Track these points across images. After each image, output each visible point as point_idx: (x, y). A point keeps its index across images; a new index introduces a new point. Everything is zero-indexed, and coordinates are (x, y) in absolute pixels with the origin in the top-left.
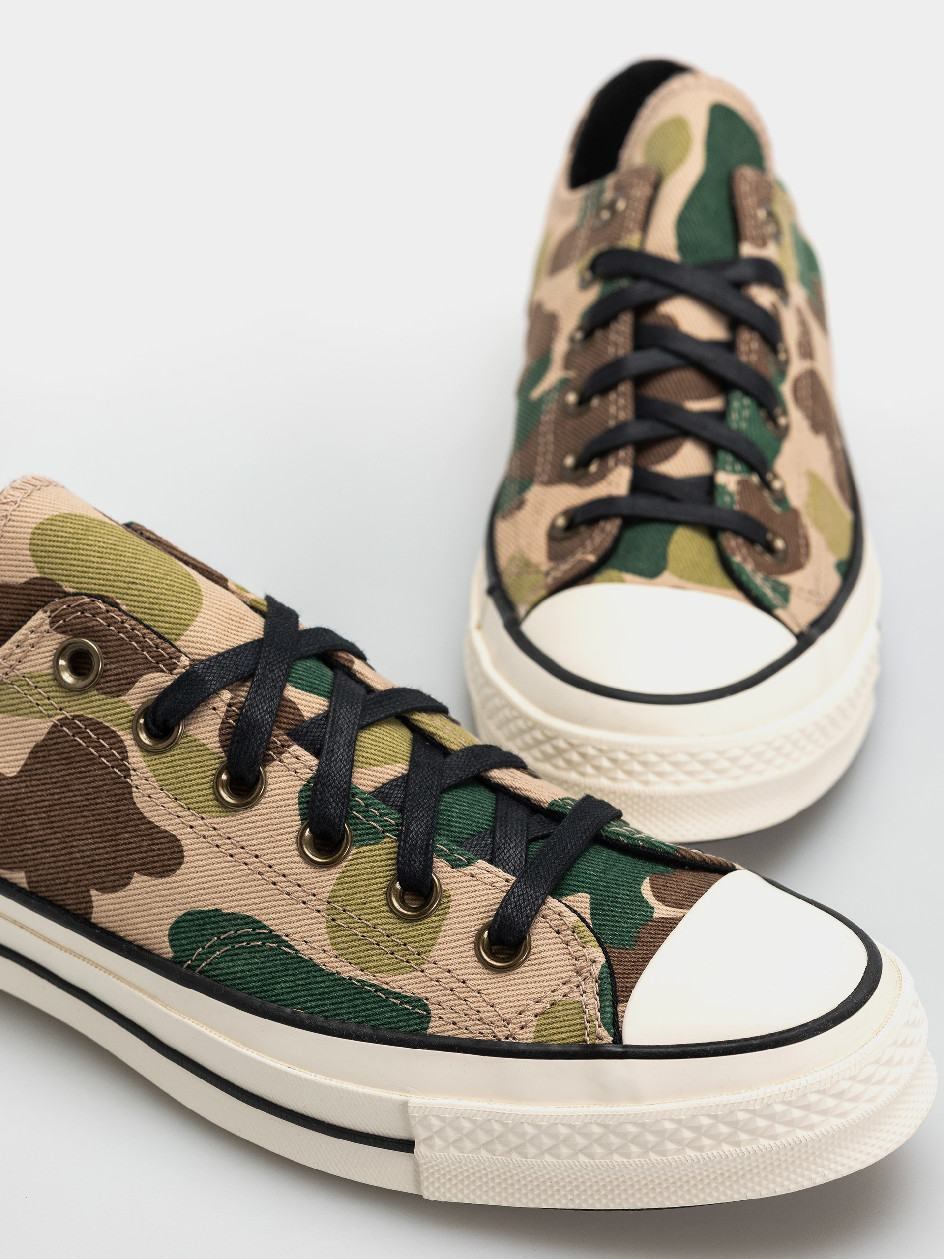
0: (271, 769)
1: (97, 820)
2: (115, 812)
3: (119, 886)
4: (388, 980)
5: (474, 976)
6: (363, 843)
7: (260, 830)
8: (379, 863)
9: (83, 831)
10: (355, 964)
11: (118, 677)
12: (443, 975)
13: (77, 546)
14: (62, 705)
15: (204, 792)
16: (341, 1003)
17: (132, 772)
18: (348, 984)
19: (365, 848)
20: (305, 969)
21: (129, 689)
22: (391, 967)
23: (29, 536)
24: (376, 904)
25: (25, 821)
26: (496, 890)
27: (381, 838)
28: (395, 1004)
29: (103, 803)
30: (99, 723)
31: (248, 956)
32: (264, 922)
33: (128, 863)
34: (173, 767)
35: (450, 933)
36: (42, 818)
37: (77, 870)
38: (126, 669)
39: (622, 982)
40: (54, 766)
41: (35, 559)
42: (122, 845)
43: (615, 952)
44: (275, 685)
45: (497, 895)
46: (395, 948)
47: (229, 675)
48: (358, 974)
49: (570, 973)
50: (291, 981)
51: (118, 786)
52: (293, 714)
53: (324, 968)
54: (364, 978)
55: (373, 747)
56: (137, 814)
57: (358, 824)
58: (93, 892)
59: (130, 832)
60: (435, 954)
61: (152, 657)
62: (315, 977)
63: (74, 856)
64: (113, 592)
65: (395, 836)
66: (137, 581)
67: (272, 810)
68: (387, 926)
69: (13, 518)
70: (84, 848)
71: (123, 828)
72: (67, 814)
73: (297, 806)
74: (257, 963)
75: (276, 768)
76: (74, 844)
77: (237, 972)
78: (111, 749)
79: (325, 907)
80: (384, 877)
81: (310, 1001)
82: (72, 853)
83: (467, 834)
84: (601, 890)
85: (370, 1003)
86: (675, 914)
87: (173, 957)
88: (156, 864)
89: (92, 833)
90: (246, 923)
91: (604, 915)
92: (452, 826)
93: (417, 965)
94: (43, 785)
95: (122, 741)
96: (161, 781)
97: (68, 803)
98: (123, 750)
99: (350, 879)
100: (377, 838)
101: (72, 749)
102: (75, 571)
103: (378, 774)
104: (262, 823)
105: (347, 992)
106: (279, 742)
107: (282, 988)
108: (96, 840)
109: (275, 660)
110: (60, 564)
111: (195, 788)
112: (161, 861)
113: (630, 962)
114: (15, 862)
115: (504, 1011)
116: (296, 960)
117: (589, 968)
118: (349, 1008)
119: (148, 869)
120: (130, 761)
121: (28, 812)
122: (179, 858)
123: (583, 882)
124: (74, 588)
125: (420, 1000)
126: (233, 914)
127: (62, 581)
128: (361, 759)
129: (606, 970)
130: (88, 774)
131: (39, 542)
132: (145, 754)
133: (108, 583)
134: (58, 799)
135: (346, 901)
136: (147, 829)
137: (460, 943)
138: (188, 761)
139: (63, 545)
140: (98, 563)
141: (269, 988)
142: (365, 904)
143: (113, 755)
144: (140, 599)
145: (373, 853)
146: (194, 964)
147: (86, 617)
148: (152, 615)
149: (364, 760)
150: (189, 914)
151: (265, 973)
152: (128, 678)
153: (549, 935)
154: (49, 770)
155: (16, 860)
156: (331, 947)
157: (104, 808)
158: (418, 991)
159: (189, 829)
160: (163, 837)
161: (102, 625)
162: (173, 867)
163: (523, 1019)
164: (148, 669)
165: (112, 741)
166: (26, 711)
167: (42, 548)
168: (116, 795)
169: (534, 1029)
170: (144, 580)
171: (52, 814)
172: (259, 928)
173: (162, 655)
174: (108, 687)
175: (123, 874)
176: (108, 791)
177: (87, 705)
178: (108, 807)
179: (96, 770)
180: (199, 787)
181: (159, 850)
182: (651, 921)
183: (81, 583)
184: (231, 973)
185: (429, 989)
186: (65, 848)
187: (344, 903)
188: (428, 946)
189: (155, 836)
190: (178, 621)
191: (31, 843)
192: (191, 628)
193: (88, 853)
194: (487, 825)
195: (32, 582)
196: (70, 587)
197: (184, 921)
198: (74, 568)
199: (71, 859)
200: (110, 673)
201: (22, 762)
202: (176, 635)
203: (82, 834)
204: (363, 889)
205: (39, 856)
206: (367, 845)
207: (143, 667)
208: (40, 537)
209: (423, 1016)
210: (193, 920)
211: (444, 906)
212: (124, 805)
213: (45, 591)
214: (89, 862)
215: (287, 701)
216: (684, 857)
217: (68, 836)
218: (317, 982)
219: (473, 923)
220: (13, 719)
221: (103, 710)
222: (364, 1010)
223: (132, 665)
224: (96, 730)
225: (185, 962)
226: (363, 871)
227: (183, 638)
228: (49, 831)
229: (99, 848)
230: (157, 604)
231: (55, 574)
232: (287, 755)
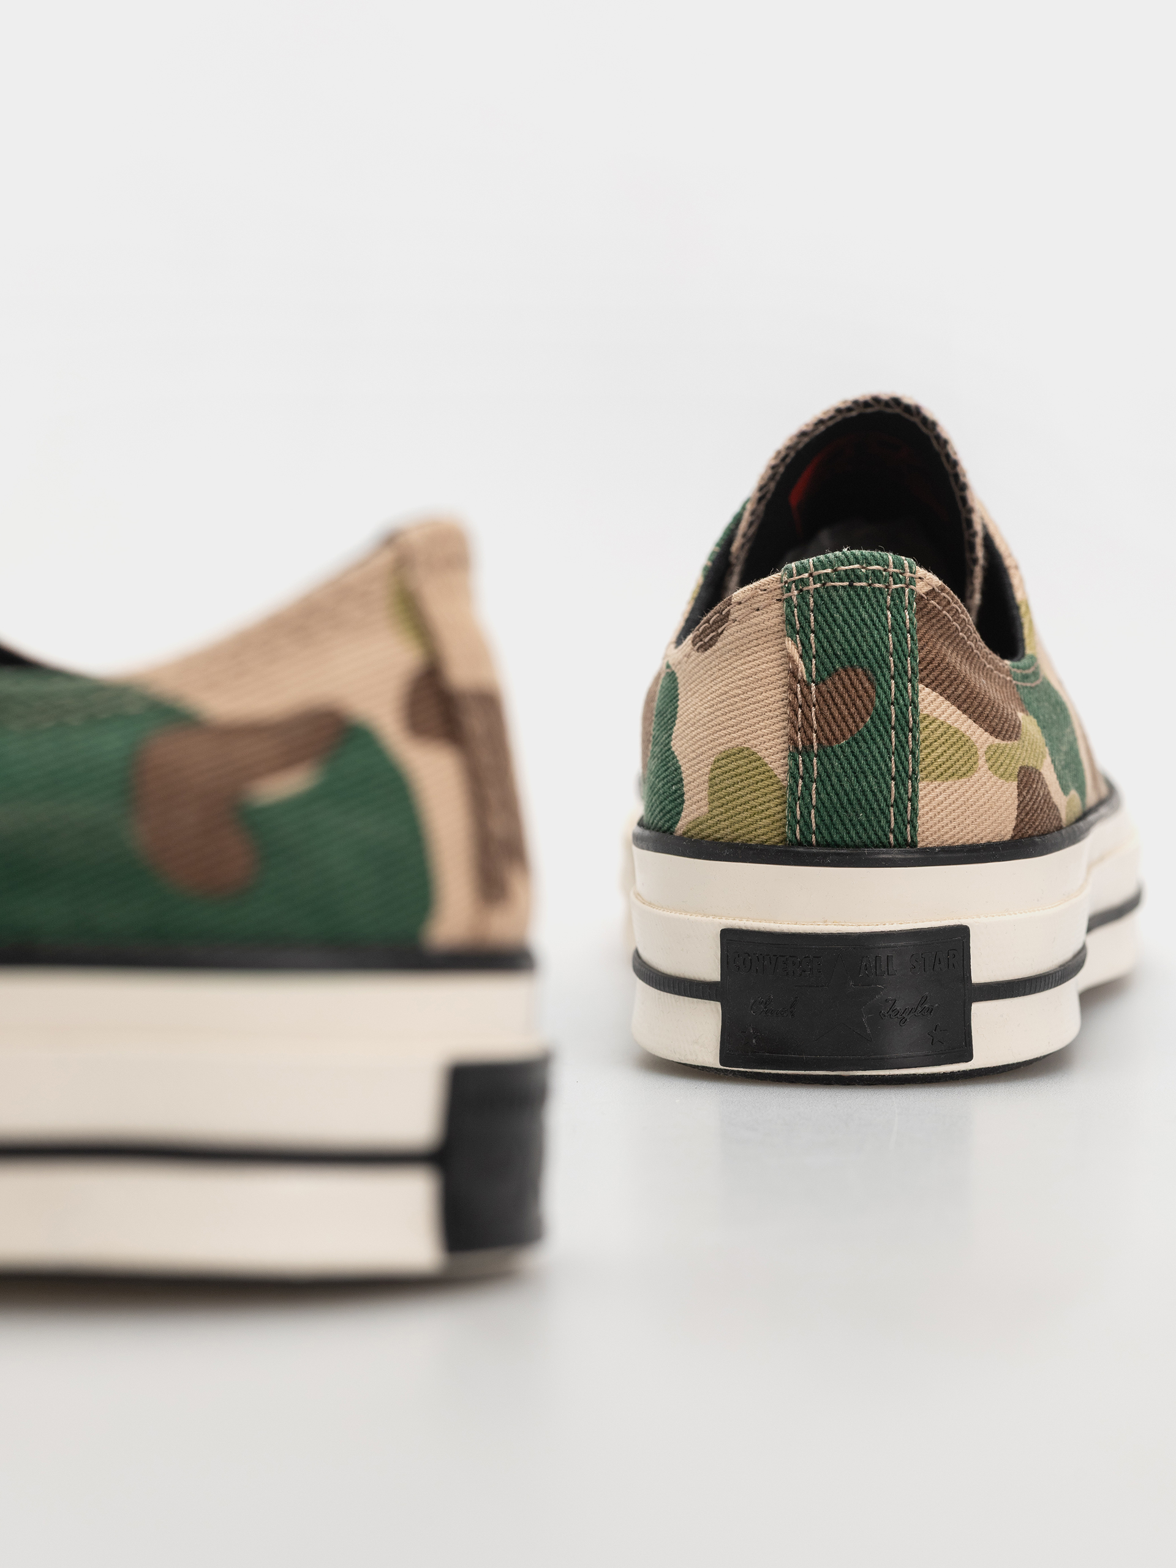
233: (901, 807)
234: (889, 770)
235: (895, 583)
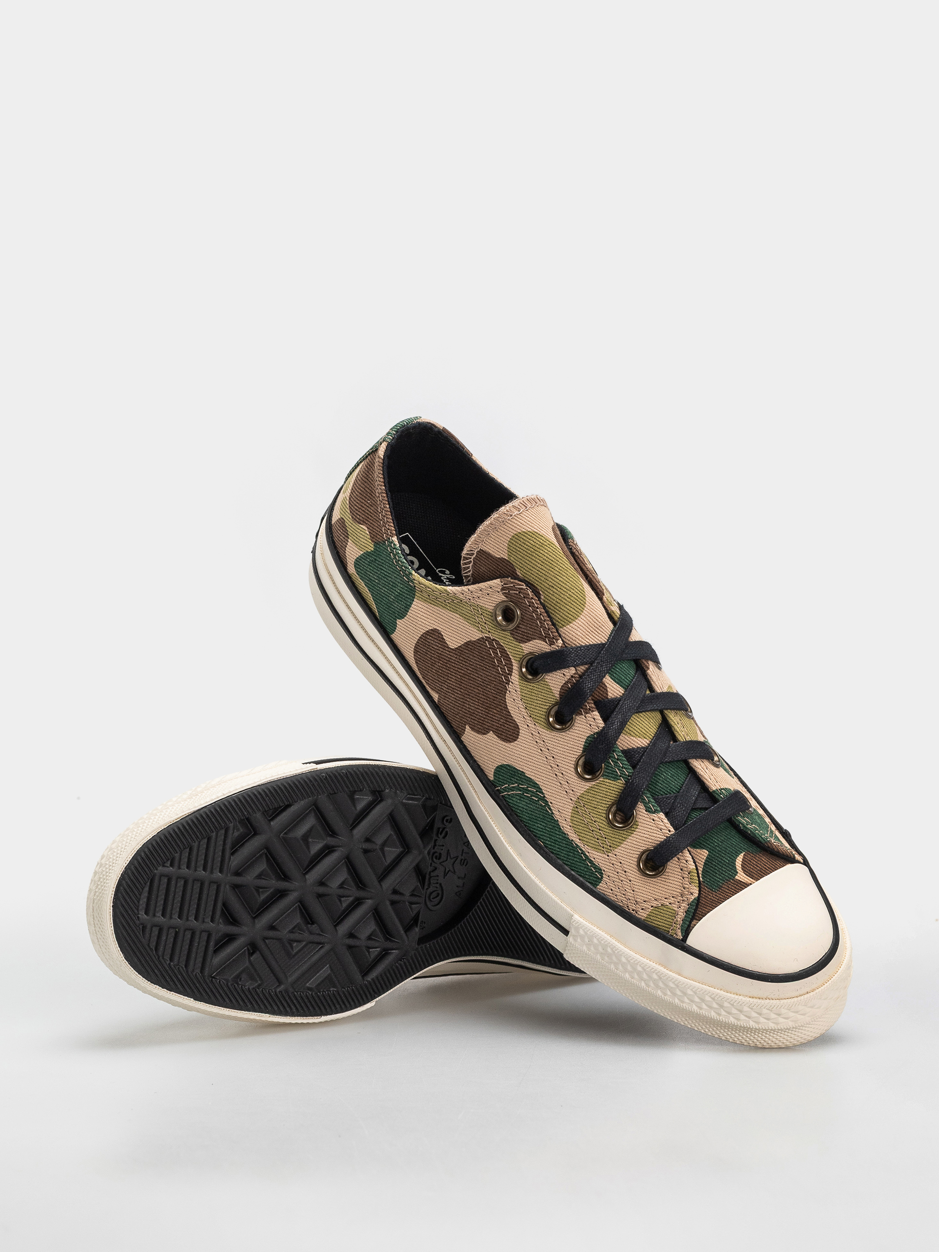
0: (578, 718)
1: (483, 695)
2: (494, 697)
3: (481, 732)
4: (589, 851)
5: (631, 872)
6: (608, 777)
7: (560, 746)
8: (611, 791)
9: (475, 696)
10: (578, 835)
11: (523, 634)
12: (617, 863)
13: (532, 554)
14: (490, 631)
15: (541, 713)
16: (562, 850)
17: (510, 683)
18: (570, 843)
19: (607, 781)
20: (553, 824)
21: (526, 642)
22: (594, 846)
23: (510, 537)
24: (600, 811)
25: (449, 673)
26: (662, 834)
27: (617, 779)
28: (588, 865)
29: (490, 689)
30: (505, 650)
31: (529, 802)
32: (543, 791)
33: (490, 725)
34: (531, 692)
35: (630, 844)
36: (457, 678)
37: (464, 712)
38: (529, 632)
39: (701, 909)
40: (474, 657)
41: (509, 550)
42: (491, 714)
43: (706, 890)
44: (600, 675)
45: (661, 836)
46: (600, 838)
47: (579, 661)
48: (577, 841)
49: (678, 894)
50: (544, 826)
51: (501, 685)
52: (603, 692)
53: (562, 828)
54: (579, 844)
55: (636, 725)
56: (504, 704)
57: (609, 767)
58: (467, 727)
59: (497, 711)
60: (617, 851)
61: (544, 633)
62: (556, 830)
63: (465, 705)
64: (540, 587)
65: (625, 781)
66: (555, 587)
67: (570, 739)
68: (600, 824)
69: (506, 524)
70: (472, 705)
71: (494, 707)
72: (471, 683)
73: (584, 743)
74: (531, 808)
75: (581, 720)
76: (468, 700)
77: (520, 807)
78: (505, 665)
79: (575, 799)
80: (610, 799)
81: (548, 841)
82: (465, 703)
83: (663, 792)
84: (715, 852)
85: (576, 858)
86: (747, 880)
87: (492, 780)
88: (503, 734)
89: (479, 700)
90: (534, 786)
91: (711, 867)
92: (657, 785)
93: (607, 851)
94: (465, 662)
95: (512, 665)
96: (523, 696)
97: (474, 678)
98: (510, 669)
99: (593, 792)
100: (616, 778)
101: (486, 654)
102: (525, 566)
103: (632, 741)
104: (563, 743)
105: (568, 847)
106: (588, 707)
107: (538, 827)
108: (479, 704)
109: (606, 660)
110: (520, 559)
111: (538, 708)
112: (506, 733)
113: (711, 899)
114: (435, 688)
115: (638, 897)
116: (550, 817)
117: (688, 896)
118: (565, 854)
119: (498, 733)
120: (512, 677)
121: (452, 670)
122: (515, 737)
123: (708, 844)
124: (522, 574)
125: (601, 870)
126: (530, 778)
127: (518, 568)
128: (627, 730)
129: (696, 901)
130: (488, 670)
131: (514, 543)
132: (521, 678)
133: (540, 581)
135: (587, 802)
136: (506, 714)
137: (632, 852)
138: (540, 693)
139: (525, 550)
140: (539, 567)
141: (532, 823)
142: (595, 808)
143: (505, 669)
144: (552, 597)
145: (610, 785)
146: (501, 790)
147: (520, 595)
148: (555, 608)
149: (628, 731)
150: (509, 765)
151: (533, 815)
152: (528, 637)
153: (677, 870)
154: (471, 657)
155: (437, 688)
156: (570, 820)
157: (489, 692)
158: (602, 865)
159: (526, 726)
160: (512, 723)
161: (526, 604)
162: (511, 740)
163: (645, 905)
164: (540, 637)
165: (507, 662)
166: (472, 623)
167: (514, 547)
168: (498, 689)
169: (648, 913)
170: (558, 587)
171: (464, 679)
172: (540, 792)
173: (550, 635)
174: (516, 635)
175: (485, 728)
176: (495, 685)
177: (503, 638)
178: (491, 693)
179: (493, 671)
180: (540, 709)
181: (507, 727)
182: (733, 880)
183: (526, 574)
184: (517, 805)
185: (607, 867)
186: (462, 699)
187: (585, 803)
188: (616, 845)
189: (508, 720)
190: (566, 618)
191: (447, 685)
192: (571, 625)
193: (473, 708)
194: (675, 790)
195: (502, 560)
196: (520, 573)
197: (505, 768)
198: (526, 565)
199: (463, 705)
200: (520, 629)
201: (460, 645)
202: (562, 625)
203: (474, 697)
204: (597, 800)
205: (449, 694)
206: (609, 779)
207: (538, 635)
208: (516, 540)
209: (598, 878)
210: (509, 770)
211: (633, 829)
212: (500, 696)
213: (507, 568)
214: (471, 712)
215: (603, 684)
216: (769, 847)
217: (467, 694)
218: (556, 834)
219: (643, 845)
220: (464, 622)
221: (509, 645)
222: (572, 860)
223: (533, 632)
224: (502, 652)
225: (498, 787)
226: (601, 792)
227: (565, 628)
229: (479, 709)
230: (559, 603)
231: (515, 563)
232: (590, 715)
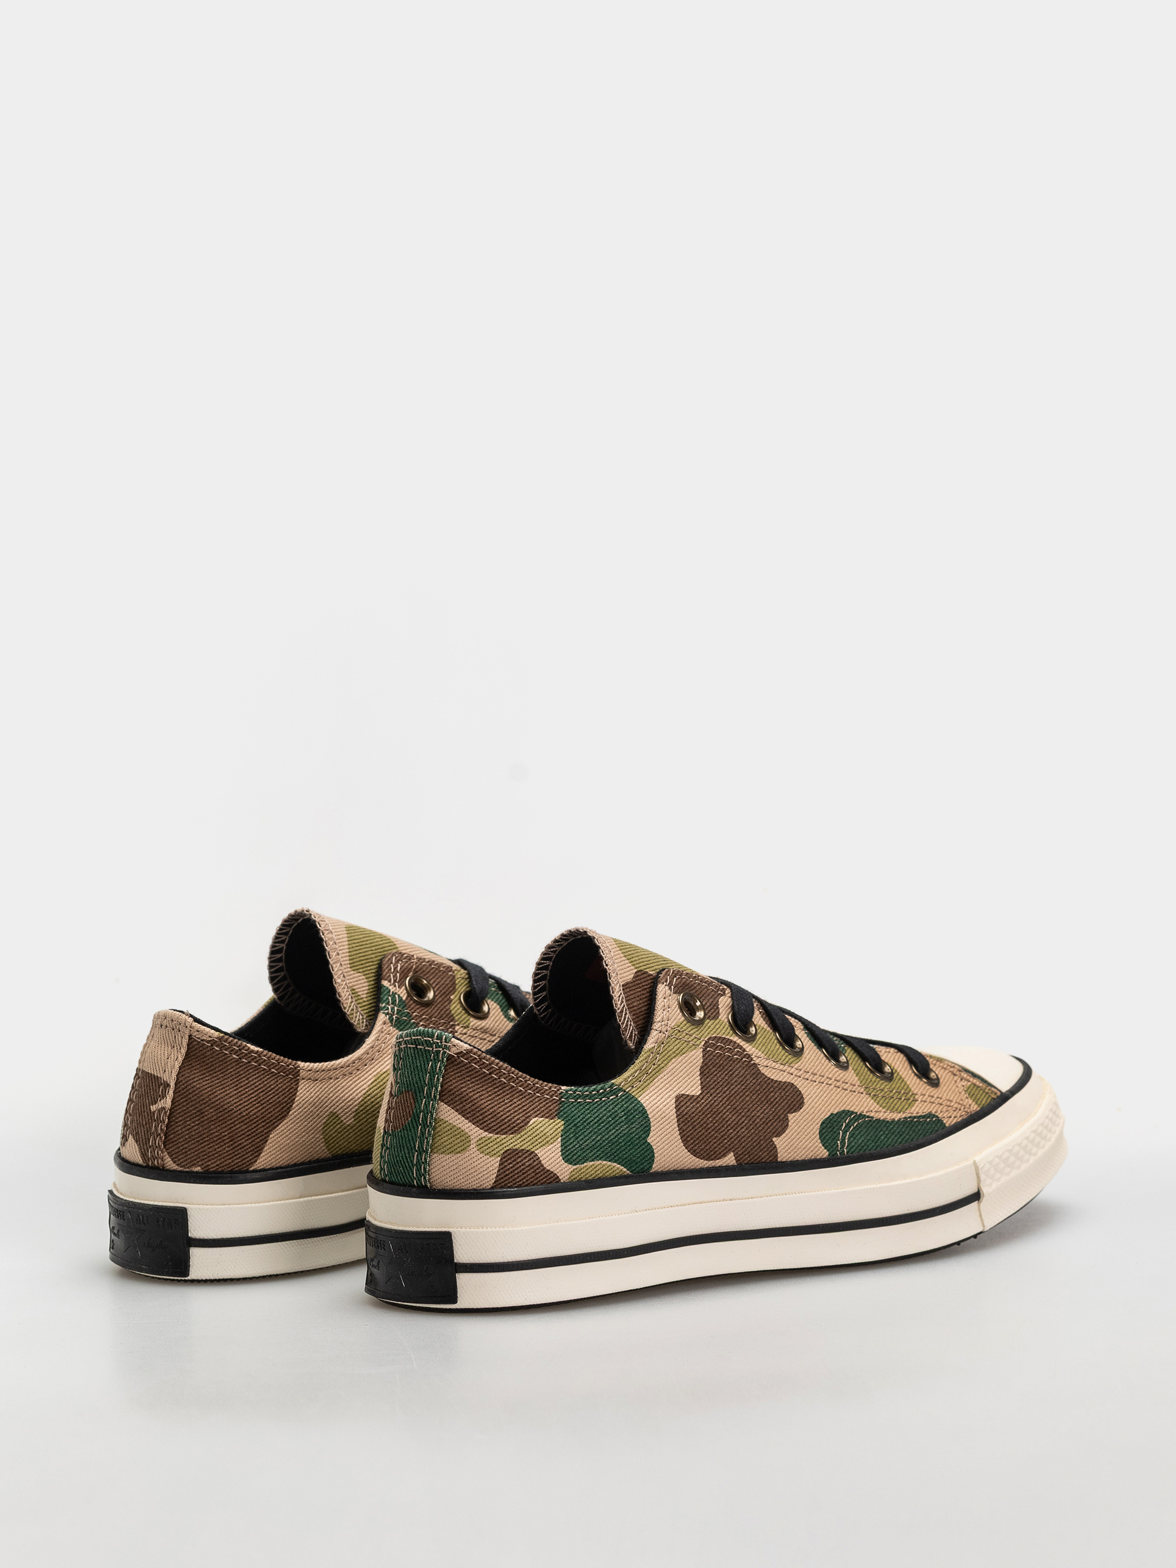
1: (754, 1094)
2: (759, 1085)
3: (785, 1127)
4: (911, 1112)
5: (932, 1092)
7: (814, 1062)
11: (711, 1007)
12: (924, 1099)
14: (699, 1037)
16: (908, 1133)
17: (751, 1057)
18: (902, 1122)
20: (883, 1125)
21: (719, 1011)
28: (925, 1121)
29: (751, 1082)
30: (719, 1037)
31: (859, 1131)
32: (851, 1110)
33: (781, 1112)
34: (762, 1045)
36: (729, 1109)
37: (762, 1130)
40: (716, 1075)
42: (773, 1101)
50: (883, 1134)
51: (750, 1068)
53: (888, 1120)
54: (903, 1116)
56: (768, 1080)
58: (773, 1141)
59: (772, 1092)
60: (913, 1090)
61: (715, 988)
62: (889, 1126)
67: (809, 1049)
71: (767, 1091)
72: (739, 1099)
74: (865, 1133)
76: (752, 1115)
77: (861, 1143)
78: (734, 1048)
79: (862, 1089)
81: (898, 1139)
87: (830, 1153)
88: (793, 1105)
89: (757, 1103)
90: (846, 1115)
93: (914, 1099)
94: (717, 1089)
95: (735, 1042)
96: (764, 1055)
97: (735, 1092)
98: (739, 1047)
101: (717, 1058)
104: (812, 1058)
105: (906, 1126)
107: (883, 1139)
108: (761, 1106)
112: (793, 1101)
115: (957, 1101)
116: (874, 1122)
118: (913, 1133)
119: (792, 1109)
120: (746, 1051)
122: (800, 1094)
125: (930, 1114)
126: (837, 1113)
127: (647, 969)
130: (734, 1070)
132: (750, 1043)
134: (729, 1093)
136: (777, 1086)
137: (914, 1081)
138: (766, 1039)
141: (879, 1143)
143: (738, 1051)
146: (841, 1150)
147: (679, 978)
150: (823, 1123)
151: (871, 1136)
152: (714, 1005)
154: (715, 1079)
155: (724, 1148)
156: (880, 1108)
158: (925, 1111)
159: (792, 1076)
160: (787, 1087)
161: (687, 979)
162: (800, 1101)
163: (966, 1100)
164: (717, 997)
165: (731, 1044)
166: (686, 1049)
168: (753, 1074)
171: (732, 1104)
172: (852, 1114)
173: (717, 986)
174: (710, 1016)
175: (782, 1119)
176: (748, 1074)
177: (709, 1030)
178: (754, 1083)
179: (736, 1065)
180: (779, 1051)
181: (789, 1095)
184: (859, 1145)
185: (927, 1107)
188: (907, 1088)
189: (782, 1088)
193: (761, 1116)
195: (635, 977)
196: (651, 970)
197: (823, 1129)
199: (756, 1125)
200: (706, 1006)
201: (700, 1082)
203: (752, 1107)
207: (714, 998)
209: (938, 1120)
210: (827, 1126)
212: (760, 1078)
214: (765, 1121)
217: (747, 1112)
218: (892, 1128)
220: (682, 1058)
221: (716, 1030)
223: (711, 999)
224: (721, 1042)
225: (836, 1151)
228: (736, 1115)
229: (765, 1110)
233: (419, 1167)
234: (415, 1147)
235: (436, 1048)
